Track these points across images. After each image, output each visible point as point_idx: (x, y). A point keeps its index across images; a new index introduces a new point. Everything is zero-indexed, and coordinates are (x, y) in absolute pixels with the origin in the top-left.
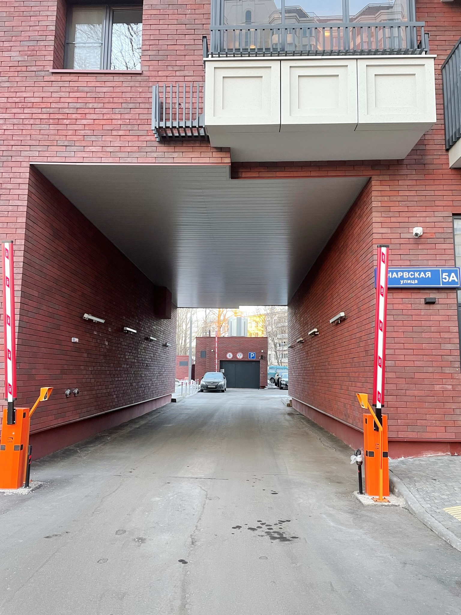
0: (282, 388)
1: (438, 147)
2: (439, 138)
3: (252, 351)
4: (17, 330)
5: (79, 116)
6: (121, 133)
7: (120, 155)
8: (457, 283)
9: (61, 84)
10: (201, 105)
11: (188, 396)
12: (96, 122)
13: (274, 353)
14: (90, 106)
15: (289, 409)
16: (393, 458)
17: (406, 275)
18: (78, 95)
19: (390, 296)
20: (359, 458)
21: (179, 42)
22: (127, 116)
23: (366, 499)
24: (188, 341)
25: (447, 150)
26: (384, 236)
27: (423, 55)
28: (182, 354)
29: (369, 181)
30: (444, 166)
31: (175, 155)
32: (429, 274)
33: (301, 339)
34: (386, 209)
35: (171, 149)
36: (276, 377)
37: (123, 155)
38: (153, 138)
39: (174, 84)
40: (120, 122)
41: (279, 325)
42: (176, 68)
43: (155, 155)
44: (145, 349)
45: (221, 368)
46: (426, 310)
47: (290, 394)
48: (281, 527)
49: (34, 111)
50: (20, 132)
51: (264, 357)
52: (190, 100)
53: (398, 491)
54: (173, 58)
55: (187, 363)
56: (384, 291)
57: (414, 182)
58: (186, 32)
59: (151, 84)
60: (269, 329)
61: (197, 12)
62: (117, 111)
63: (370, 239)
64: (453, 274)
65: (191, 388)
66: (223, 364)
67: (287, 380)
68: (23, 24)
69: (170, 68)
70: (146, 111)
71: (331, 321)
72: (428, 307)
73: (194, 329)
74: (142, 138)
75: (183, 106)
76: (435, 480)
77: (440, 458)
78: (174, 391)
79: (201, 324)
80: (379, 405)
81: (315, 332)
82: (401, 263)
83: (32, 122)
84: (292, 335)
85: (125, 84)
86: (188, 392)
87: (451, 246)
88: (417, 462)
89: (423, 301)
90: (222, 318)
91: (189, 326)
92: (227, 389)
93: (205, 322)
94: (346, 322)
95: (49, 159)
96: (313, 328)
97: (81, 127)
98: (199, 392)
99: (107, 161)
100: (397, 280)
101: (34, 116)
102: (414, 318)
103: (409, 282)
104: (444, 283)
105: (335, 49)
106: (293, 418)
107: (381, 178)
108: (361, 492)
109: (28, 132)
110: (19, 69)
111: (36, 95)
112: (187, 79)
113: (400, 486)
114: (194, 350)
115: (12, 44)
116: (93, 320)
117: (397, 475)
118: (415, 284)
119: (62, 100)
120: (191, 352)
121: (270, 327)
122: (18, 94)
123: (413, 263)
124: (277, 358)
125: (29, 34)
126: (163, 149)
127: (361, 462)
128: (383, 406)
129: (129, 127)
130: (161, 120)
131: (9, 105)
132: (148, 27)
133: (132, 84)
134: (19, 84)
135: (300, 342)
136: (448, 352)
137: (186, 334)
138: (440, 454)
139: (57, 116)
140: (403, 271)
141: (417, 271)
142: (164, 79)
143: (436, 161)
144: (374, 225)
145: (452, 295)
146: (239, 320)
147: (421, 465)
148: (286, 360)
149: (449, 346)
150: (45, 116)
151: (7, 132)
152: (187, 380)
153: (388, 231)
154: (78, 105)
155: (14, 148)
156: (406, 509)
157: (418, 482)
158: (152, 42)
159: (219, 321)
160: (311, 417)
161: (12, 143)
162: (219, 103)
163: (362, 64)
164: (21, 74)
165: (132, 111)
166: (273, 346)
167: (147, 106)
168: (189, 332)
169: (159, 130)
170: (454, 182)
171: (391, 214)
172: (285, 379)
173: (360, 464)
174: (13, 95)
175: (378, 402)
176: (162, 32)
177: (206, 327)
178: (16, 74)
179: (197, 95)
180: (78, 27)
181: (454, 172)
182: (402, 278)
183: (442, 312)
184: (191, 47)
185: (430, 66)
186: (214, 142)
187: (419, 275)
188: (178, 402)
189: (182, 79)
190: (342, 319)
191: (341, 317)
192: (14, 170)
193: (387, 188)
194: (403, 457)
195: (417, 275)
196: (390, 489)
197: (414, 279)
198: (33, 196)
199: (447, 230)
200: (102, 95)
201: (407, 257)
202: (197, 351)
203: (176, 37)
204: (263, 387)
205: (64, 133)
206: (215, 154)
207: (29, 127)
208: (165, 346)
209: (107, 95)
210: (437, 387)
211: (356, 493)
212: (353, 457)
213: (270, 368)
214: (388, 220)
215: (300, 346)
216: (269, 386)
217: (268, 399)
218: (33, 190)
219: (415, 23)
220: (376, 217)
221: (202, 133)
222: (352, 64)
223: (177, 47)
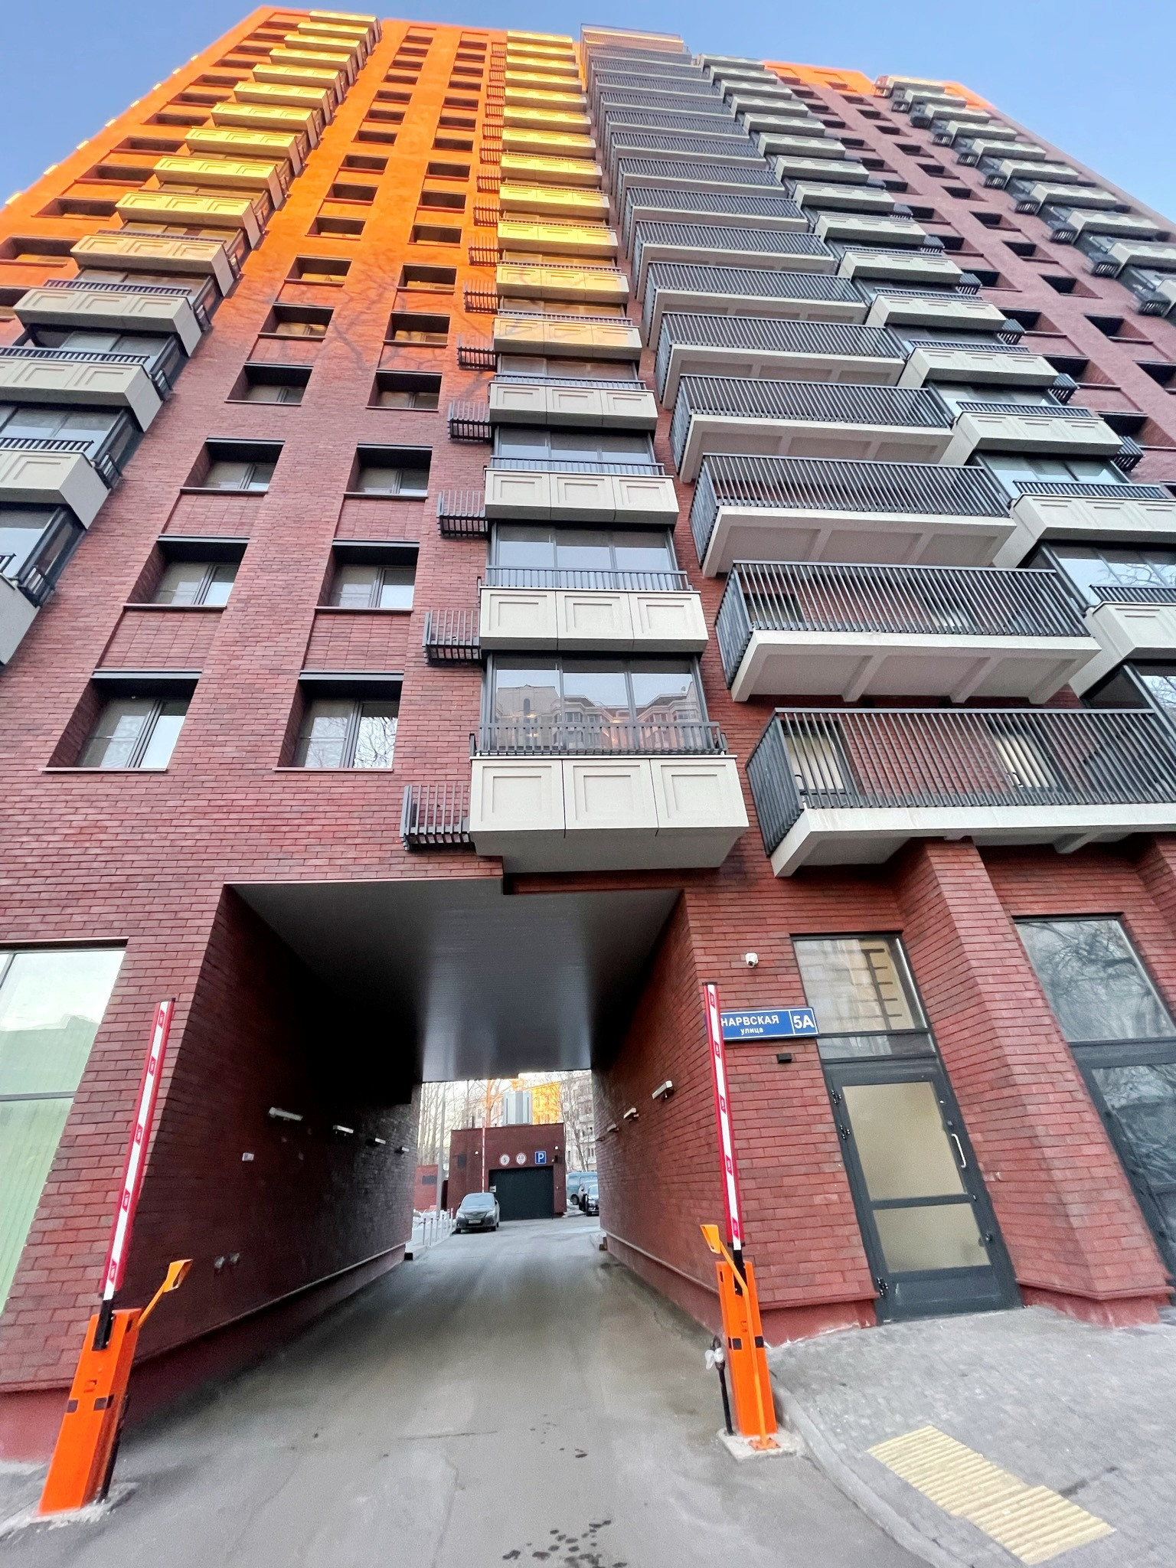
0: (590, 1214)
1: (757, 853)
2: (757, 842)
3: (540, 1148)
4: (150, 1149)
5: (303, 822)
6: (357, 841)
7: (352, 868)
8: (813, 1030)
9: (285, 784)
10: (465, 807)
11: (433, 1244)
12: (327, 828)
13: (575, 1148)
14: (321, 809)
15: (602, 1256)
16: (774, 1344)
17: (746, 1021)
18: (306, 796)
19: (730, 1053)
20: (718, 1355)
21: (441, 739)
22: (368, 821)
23: (740, 1446)
24: (438, 1136)
25: (769, 856)
26: (711, 966)
27: (723, 755)
28: (427, 1162)
29: (681, 894)
30: (769, 875)
31: (430, 867)
32: (776, 1019)
33: (614, 1126)
34: (707, 931)
35: (424, 860)
36: (580, 1194)
37: (358, 868)
38: (401, 847)
39: (432, 783)
40: (358, 828)
41: (582, 1099)
42: (436, 766)
43: (402, 867)
44: (365, 1161)
45: (491, 1184)
46: (780, 1073)
47: (603, 1225)
48: (593, 1540)
49: (243, 816)
50: (218, 843)
51: (560, 1158)
52: (452, 802)
53: (791, 1420)
54: (433, 755)
55: (432, 1180)
56: (719, 1049)
57: (736, 895)
58: (450, 728)
59: (403, 783)
60: (567, 1106)
61: (464, 708)
62: (356, 815)
63: (693, 970)
64: (806, 1017)
65: (440, 1226)
66: (496, 1175)
67: (597, 1197)
68: (248, 717)
69: (428, 766)
70: (394, 815)
71: (655, 1095)
72: (781, 1067)
73: (449, 1114)
74: (385, 847)
75: (443, 808)
76: (844, 1385)
77: (845, 1335)
78: (409, 1238)
79: (460, 1106)
80: (737, 1246)
81: (632, 1114)
82: (737, 1003)
83: (237, 829)
84: (601, 1119)
85: (369, 784)
86: (434, 1236)
87: (797, 978)
88: (812, 1349)
89: (774, 1059)
90: (493, 1092)
91: (440, 1109)
92: (500, 1224)
93: (467, 1102)
94: (675, 1096)
95: (253, 877)
96: (630, 1108)
97: (303, 835)
98: (454, 1233)
99: (334, 877)
100: (736, 1030)
101: (243, 822)
102: (768, 1085)
103: (752, 1031)
104: (797, 1030)
105: (624, 747)
106: (610, 1274)
107: (695, 890)
108: (730, 1431)
109: (230, 843)
110: (233, 766)
111: (250, 796)
112: (449, 778)
113: (794, 1410)
114: (447, 1152)
115: (227, 738)
116: (282, 1118)
117: (784, 1385)
118: (761, 1034)
119: (284, 803)
120: (442, 1154)
121: (567, 1104)
122: (225, 797)
123: (753, 1003)
124: (581, 1158)
125: (254, 727)
126: (414, 859)
127: (723, 1364)
128: (743, 1245)
129: (370, 834)
130: (413, 824)
131: (209, 810)
132: (405, 723)
133: (379, 783)
134: (229, 784)
135: (613, 1130)
136: (822, 1138)
137: (435, 1123)
138: (844, 1326)
139: (274, 822)
140: (741, 1016)
141: (760, 1015)
142: (421, 778)
143: (758, 870)
144: (696, 952)
145: (812, 1048)
146: (519, 1095)
147: (818, 1354)
148: (593, 1160)
149: (821, 1128)
150: (256, 822)
151: (199, 843)
152: (434, 1211)
153: (715, 959)
154: (304, 809)
155: (206, 863)
156: (808, 1459)
157: (819, 1393)
158: (408, 739)
159: (488, 1098)
160: (638, 1268)
161: (205, 856)
162: (488, 806)
163: (656, 764)
164: (233, 773)
165: (376, 815)
166: (574, 1137)
167: (396, 808)
168: (439, 1122)
169: (409, 837)
170: (784, 895)
171: (714, 937)
172: (593, 1197)
173: (721, 1367)
174: (219, 797)
175: (734, 1238)
176: (421, 728)
177: (468, 1110)
178: (227, 772)
179: (461, 795)
180: (318, 720)
181: (781, 882)
182: (742, 1025)
183: (803, 1074)
184: (455, 744)
185: (731, 765)
186: (480, 850)
187: (764, 1020)
188: (418, 1258)
189: (444, 778)
190: (670, 1092)
191: (668, 1089)
192: (199, 892)
193: (706, 903)
194: (789, 1342)
195: (760, 1020)
196: (777, 1417)
197: (758, 1026)
198: (220, 928)
199: (786, 956)
200: (338, 796)
201: (743, 995)
202: (452, 1156)
203: (439, 733)
204: (560, 1215)
205: (281, 842)
206: (482, 865)
207: (232, 836)
208: (399, 1152)
209: (345, 796)
210: (818, 1200)
211: (722, 1432)
212: (709, 1354)
213: (570, 1177)
214: (712, 944)
215: (611, 1139)
216: (569, 1212)
217: (568, 1238)
218: (222, 920)
219: (708, 723)
220: (696, 940)
221: (466, 839)
222: (644, 764)
223: (438, 744)
